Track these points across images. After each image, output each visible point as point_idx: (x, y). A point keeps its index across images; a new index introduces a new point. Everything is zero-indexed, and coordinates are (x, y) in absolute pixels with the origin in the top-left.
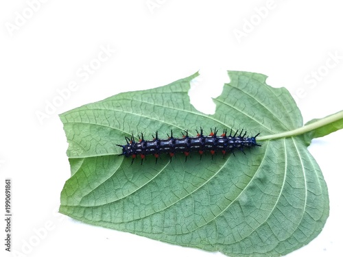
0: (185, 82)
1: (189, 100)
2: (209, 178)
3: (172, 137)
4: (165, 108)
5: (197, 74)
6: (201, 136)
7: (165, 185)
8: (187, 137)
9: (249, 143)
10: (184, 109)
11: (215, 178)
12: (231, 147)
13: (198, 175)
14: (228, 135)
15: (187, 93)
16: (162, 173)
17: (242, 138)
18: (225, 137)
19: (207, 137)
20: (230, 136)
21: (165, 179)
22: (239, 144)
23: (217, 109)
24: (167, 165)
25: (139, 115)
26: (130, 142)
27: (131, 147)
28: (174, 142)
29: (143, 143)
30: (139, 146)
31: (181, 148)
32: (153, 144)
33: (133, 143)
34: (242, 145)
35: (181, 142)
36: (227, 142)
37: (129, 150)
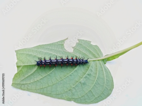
0: (63, 41)
1: (64, 47)
2: (70, 73)
3: (56, 59)
5: (67, 39)
6: (68, 59)
7: (53, 76)
8: (62, 59)
9: (85, 62)
10: (62, 50)
11: (72, 73)
12: (79, 63)
13: (66, 72)
15: (63, 45)
16: (53, 71)
17: (83, 60)
18: (76, 59)
19: (70, 59)
20: (79, 59)
21: (53, 74)
23: (74, 50)
24: (54, 69)
25: (46, 51)
26: (40, 60)
27: (40, 62)
28: (57, 61)
29: (45, 61)
30: (43, 62)
31: (60, 63)
32: (49, 61)
33: (41, 61)
34: (83, 62)
35: (59, 61)
36: (77, 61)
37: (39, 63)
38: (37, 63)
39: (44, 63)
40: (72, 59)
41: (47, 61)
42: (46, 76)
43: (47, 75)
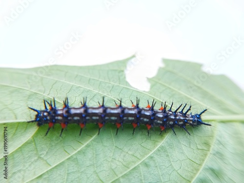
0: (124, 63)
1: (125, 78)
2: (143, 156)
3: (103, 106)
4: (101, 82)
5: (134, 56)
6: (137, 107)
7: (88, 163)
8: (121, 106)
9: (194, 121)
10: (120, 84)
11: (151, 158)
12: (171, 123)
13: (130, 153)
14: (167, 109)
15: (123, 71)
16: (88, 146)
18: (164, 111)
19: (143, 109)
20: (170, 110)
21: (89, 154)
22: (181, 120)
23: (152, 87)
24: (94, 137)
25: (72, 84)
26: (48, 107)
27: (49, 113)
28: (105, 111)
29: (66, 110)
30: (60, 112)
31: (113, 118)
32: (78, 111)
33: (52, 109)
34: (185, 122)
35: (113, 111)
36: (167, 117)
37: (46, 117)
38: (37, 116)
39: (62, 115)
40: (152, 109)
41: (73, 111)
42: (62, 164)
43: (69, 159)
